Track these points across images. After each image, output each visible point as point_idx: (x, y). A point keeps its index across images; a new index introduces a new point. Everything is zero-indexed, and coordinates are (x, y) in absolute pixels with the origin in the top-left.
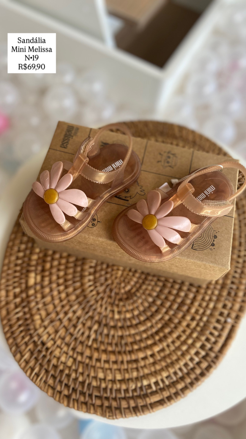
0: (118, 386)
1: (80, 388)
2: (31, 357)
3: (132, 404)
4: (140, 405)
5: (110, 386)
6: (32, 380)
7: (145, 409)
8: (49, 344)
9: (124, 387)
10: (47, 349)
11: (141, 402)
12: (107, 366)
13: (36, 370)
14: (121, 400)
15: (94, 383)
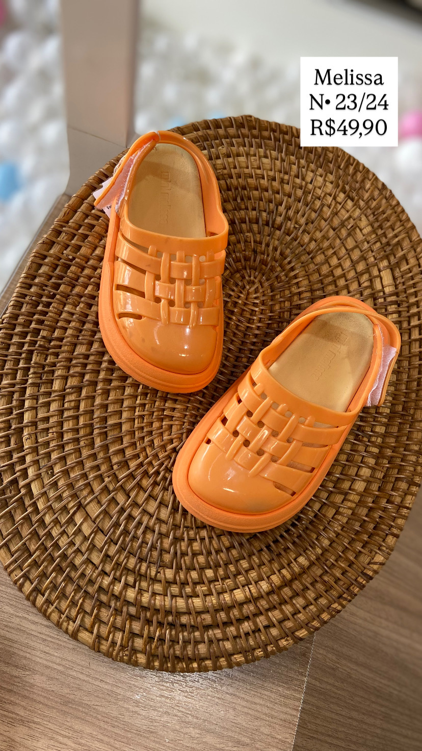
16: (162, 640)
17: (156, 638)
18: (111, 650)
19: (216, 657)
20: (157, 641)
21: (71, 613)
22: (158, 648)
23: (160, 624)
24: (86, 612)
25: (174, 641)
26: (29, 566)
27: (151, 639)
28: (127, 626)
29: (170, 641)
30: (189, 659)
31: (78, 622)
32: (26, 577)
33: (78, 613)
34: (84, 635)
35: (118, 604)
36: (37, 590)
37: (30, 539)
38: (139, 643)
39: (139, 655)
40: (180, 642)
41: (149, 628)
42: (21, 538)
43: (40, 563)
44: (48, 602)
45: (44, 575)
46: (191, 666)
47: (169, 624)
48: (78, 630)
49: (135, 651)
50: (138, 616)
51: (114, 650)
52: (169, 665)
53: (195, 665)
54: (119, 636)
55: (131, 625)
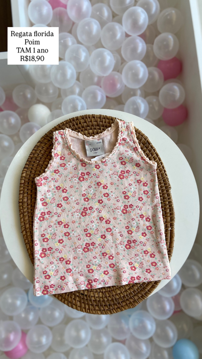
0: (129, 292)
1: (112, 303)
2: (81, 303)
3: (140, 295)
5: (125, 294)
6: (88, 312)
7: (147, 294)
9: (132, 291)
10: (86, 295)
11: (143, 293)
13: (87, 307)
14: (134, 296)
15: (118, 297)
18: (89, 116)
22: (77, 122)
28: (88, 123)
33: (103, 121)
35: (93, 128)
38: (83, 121)
39: (81, 118)
41: (82, 125)
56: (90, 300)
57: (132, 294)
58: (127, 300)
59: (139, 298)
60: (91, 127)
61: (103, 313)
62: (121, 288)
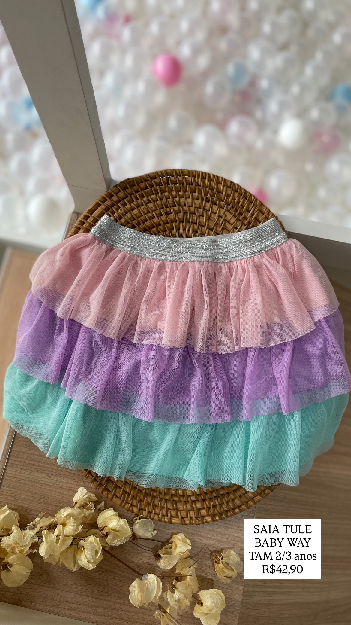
0: (132, 205)
1: (163, 187)
2: (217, 187)
3: (115, 198)
4: (109, 200)
5: (139, 201)
6: (206, 173)
7: (103, 200)
8: (208, 205)
9: (128, 206)
10: (208, 201)
11: (109, 202)
12: (150, 215)
13: (206, 181)
14: (126, 197)
15: (153, 196)
16: (215, 506)
17: (211, 507)
18: (191, 521)
19: (246, 502)
20: (213, 508)
21: (163, 513)
22: (214, 511)
23: (211, 499)
24: (170, 509)
25: (221, 505)
26: (131, 500)
27: (209, 508)
28: (195, 507)
29: (220, 504)
30: (233, 509)
31: (169, 515)
32: (132, 505)
33: (167, 511)
34: (175, 520)
35: (185, 498)
36: (141, 509)
37: (125, 487)
38: (204, 512)
39: (206, 518)
40: (225, 503)
41: (206, 503)
42: (120, 488)
43: (135, 496)
44: (149, 512)
45: (141, 500)
46: (235, 512)
47: (215, 497)
48: (171, 519)
49: (203, 517)
50: (197, 500)
51: (193, 521)
52: (224, 516)
53: (237, 511)
54: (192, 513)
55: (196, 506)
56: (200, 193)
57: (128, 201)
58: (138, 191)
59: (116, 194)
60: (189, 499)
61: (180, 171)
62: (146, 212)
